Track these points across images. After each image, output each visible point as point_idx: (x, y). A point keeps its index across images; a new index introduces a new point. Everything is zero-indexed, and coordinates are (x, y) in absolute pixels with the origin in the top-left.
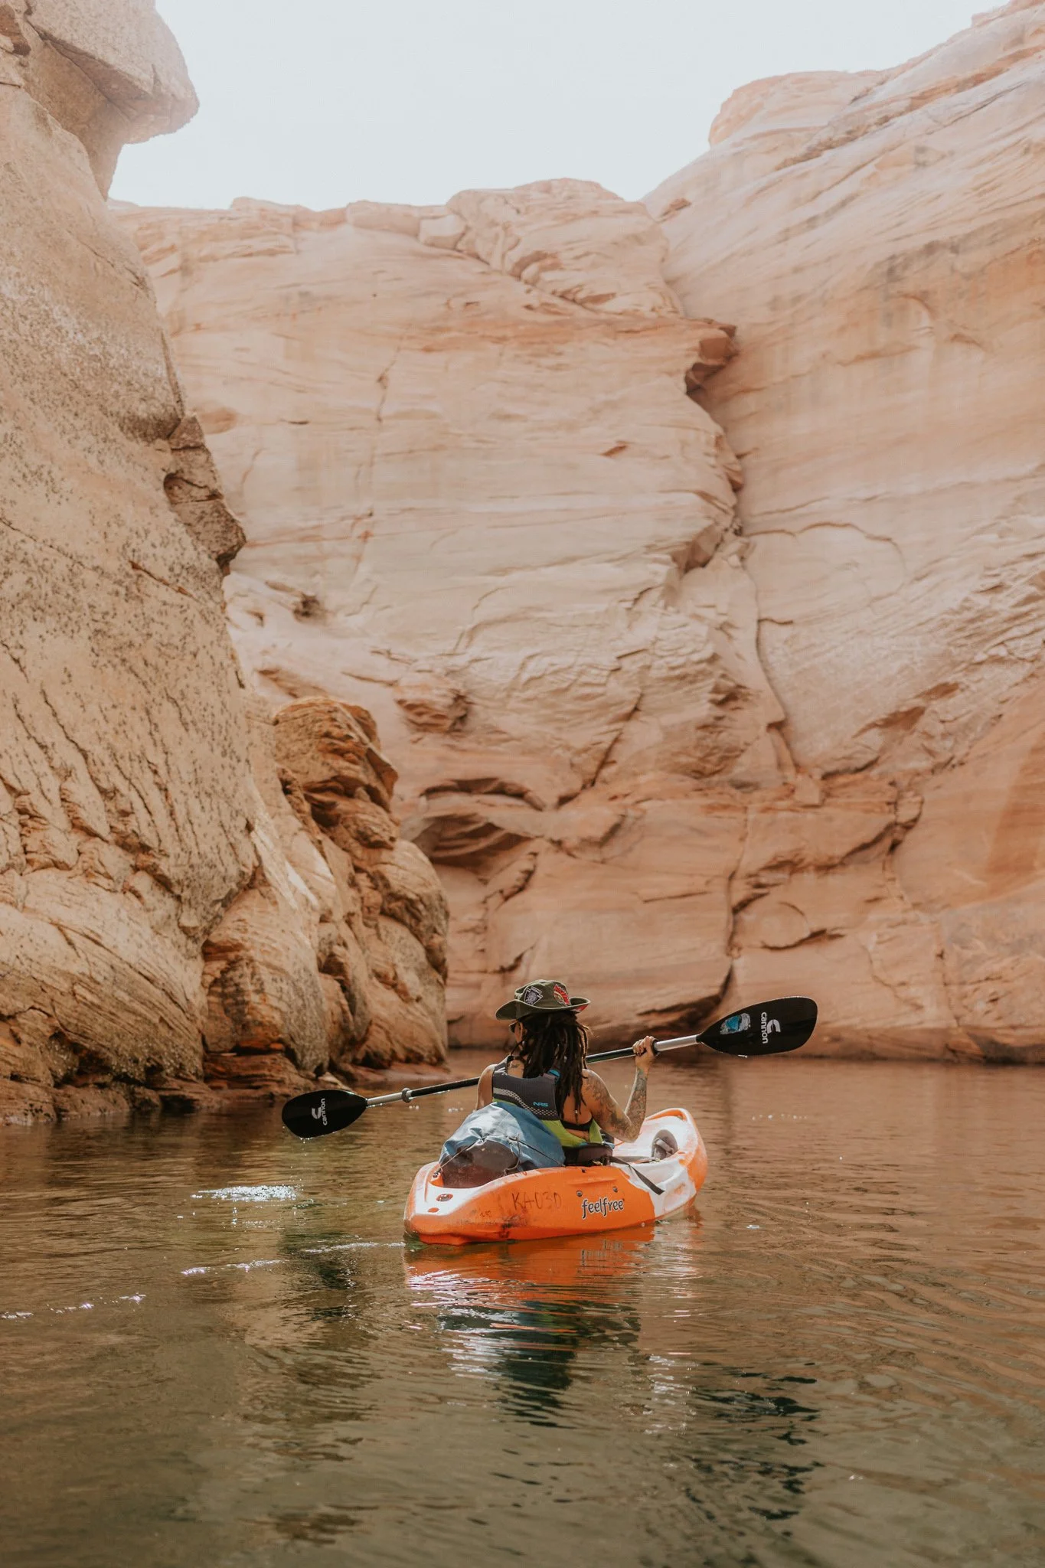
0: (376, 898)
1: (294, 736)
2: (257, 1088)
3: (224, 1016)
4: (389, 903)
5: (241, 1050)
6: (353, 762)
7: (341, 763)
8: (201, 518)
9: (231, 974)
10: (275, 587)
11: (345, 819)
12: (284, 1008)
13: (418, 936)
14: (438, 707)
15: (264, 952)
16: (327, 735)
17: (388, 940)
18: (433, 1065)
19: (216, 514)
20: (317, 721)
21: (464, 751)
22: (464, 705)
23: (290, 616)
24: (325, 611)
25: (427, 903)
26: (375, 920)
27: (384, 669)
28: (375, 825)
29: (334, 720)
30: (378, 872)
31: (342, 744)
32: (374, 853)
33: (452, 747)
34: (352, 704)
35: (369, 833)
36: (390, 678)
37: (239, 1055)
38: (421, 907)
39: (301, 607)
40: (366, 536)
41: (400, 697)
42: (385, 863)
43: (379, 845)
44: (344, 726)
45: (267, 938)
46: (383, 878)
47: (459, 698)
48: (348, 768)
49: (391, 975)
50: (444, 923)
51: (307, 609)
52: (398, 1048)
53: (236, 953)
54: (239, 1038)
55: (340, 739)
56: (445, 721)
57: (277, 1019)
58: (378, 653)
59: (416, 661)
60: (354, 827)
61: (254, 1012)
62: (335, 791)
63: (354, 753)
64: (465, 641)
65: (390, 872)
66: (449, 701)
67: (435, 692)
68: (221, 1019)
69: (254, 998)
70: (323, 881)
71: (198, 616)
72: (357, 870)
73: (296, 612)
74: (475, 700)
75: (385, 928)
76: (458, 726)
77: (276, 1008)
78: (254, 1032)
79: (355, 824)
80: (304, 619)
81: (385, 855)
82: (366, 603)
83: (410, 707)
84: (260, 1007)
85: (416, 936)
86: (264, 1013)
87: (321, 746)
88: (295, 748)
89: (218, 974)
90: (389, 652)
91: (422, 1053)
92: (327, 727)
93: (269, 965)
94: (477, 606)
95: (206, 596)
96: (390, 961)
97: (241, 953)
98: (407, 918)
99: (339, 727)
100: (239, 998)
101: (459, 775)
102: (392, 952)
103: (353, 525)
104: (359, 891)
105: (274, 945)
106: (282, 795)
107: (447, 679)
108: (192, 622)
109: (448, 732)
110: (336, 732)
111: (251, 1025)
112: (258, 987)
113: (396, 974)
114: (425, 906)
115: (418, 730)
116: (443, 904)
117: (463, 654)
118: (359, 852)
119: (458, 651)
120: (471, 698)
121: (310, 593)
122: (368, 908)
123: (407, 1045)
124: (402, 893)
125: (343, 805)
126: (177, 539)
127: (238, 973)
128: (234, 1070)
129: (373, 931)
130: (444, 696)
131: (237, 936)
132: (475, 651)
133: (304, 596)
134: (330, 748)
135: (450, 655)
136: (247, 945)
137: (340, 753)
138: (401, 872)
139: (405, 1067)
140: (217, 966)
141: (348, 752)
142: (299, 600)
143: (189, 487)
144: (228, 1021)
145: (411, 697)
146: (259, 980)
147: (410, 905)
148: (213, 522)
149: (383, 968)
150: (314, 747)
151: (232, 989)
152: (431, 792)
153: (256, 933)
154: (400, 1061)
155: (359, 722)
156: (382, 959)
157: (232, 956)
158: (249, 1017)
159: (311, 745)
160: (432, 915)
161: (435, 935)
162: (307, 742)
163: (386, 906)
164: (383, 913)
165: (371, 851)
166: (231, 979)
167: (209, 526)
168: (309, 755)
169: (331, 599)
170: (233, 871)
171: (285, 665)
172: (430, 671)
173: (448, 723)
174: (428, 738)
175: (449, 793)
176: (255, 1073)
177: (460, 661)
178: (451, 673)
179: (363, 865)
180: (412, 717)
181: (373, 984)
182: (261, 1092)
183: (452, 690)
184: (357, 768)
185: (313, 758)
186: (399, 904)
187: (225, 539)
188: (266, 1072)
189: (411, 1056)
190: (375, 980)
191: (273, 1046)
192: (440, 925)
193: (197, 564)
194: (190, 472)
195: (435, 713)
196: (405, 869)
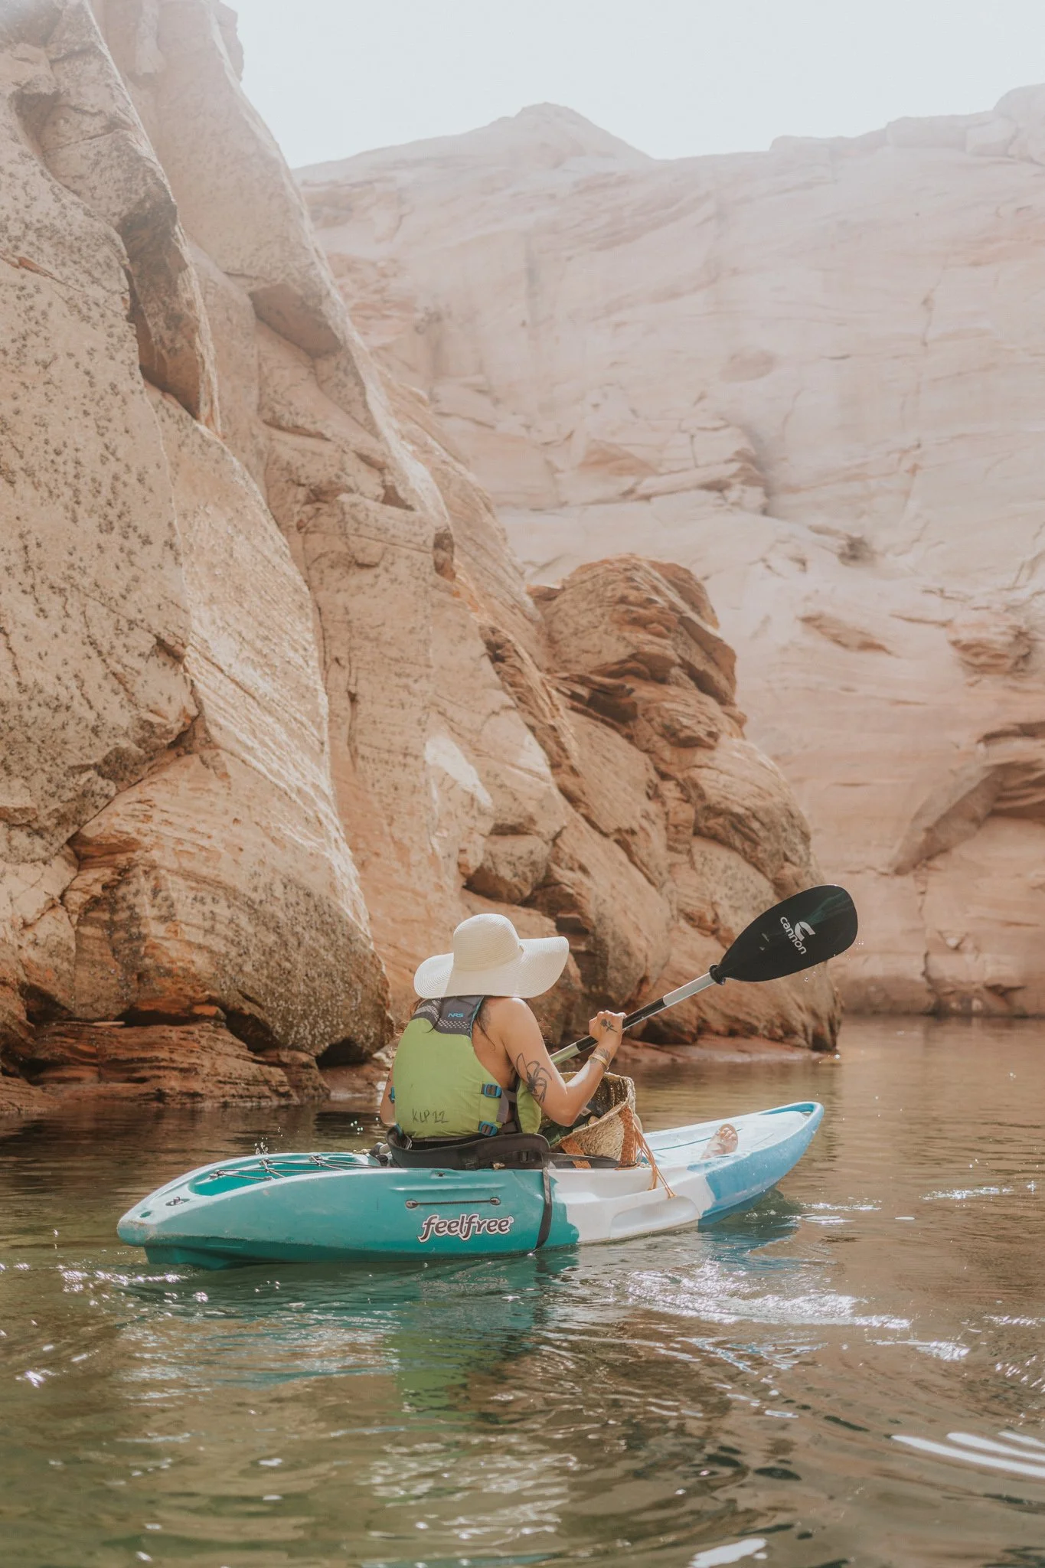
0: (687, 813)
1: (583, 605)
2: (143, 1080)
3: (109, 958)
4: (707, 819)
5: (133, 1017)
6: (659, 635)
7: (643, 636)
8: (97, 163)
9: (123, 890)
10: (819, 531)
11: (647, 710)
12: (219, 945)
13: (758, 866)
14: (996, 646)
15: (179, 854)
16: (623, 600)
17: (706, 869)
18: (774, 1039)
19: (115, 154)
20: (610, 584)
21: (1028, 692)
22: (1027, 642)
23: (835, 560)
24: (873, 553)
25: (766, 820)
26: (688, 842)
27: (937, 609)
28: (685, 715)
29: (631, 579)
30: (689, 777)
31: (641, 611)
32: (686, 754)
33: (1014, 689)
34: (666, 561)
35: (678, 727)
36: (943, 618)
37: (128, 1025)
38: (756, 825)
39: (847, 550)
40: (914, 470)
41: (953, 637)
42: (700, 767)
43: (691, 743)
44: (646, 587)
45: (192, 830)
46: (696, 786)
47: (1020, 635)
48: (652, 643)
49: (709, 917)
50: (801, 848)
51: (855, 552)
52: (711, 1016)
53: (130, 855)
54: (133, 997)
55: (640, 605)
56: (1006, 660)
57: (201, 963)
58: (931, 592)
59: (971, 598)
60: (658, 719)
61: (157, 952)
62: (637, 674)
63: (659, 623)
64: (1026, 572)
65: (706, 779)
66: (1010, 639)
67: (993, 629)
68: (103, 965)
69: (156, 930)
70: (527, 777)
71: (59, 306)
72: (664, 776)
73: (842, 556)
74: (1040, 636)
75: (702, 853)
76: (1021, 665)
77: (200, 947)
78: (157, 988)
79: (660, 715)
80: (852, 563)
81: (701, 756)
82: (917, 540)
83: (966, 648)
84: (166, 944)
85: (755, 866)
86: (173, 954)
87: (616, 616)
88: (584, 622)
89: (97, 890)
90: (942, 591)
91: (755, 1023)
92: (621, 589)
93: (187, 875)
94: (1038, 534)
95: (84, 278)
96: (708, 898)
97: (137, 855)
98: (737, 841)
99: (637, 589)
100: (134, 930)
101: (1022, 718)
102: (712, 886)
103: (900, 460)
104: (664, 804)
105: (205, 842)
106: (486, 663)
107: (1008, 615)
108: (44, 314)
109: (1008, 673)
110: (633, 595)
111: (152, 974)
112: (164, 912)
113: (716, 915)
114: (762, 824)
115: (976, 672)
116: (796, 822)
117: (1025, 587)
118: (667, 753)
119: (1018, 585)
120: (1035, 634)
121: (856, 535)
122: (676, 826)
123: (729, 1012)
124: (723, 806)
125: (644, 692)
126: (19, 183)
127: (133, 888)
128: (111, 1050)
129: (685, 858)
130: (1004, 633)
131: (130, 828)
132: (1037, 583)
133: (850, 538)
134: (627, 618)
135: (1008, 590)
136: (147, 841)
137: (640, 623)
138: (723, 778)
139: (724, 1042)
140: (95, 878)
141: (652, 622)
142: (844, 542)
143: (79, 117)
144: (115, 969)
145: (966, 636)
146: (166, 899)
147: (738, 822)
148: (112, 167)
149: (695, 906)
150: (607, 618)
151: (123, 915)
152: (990, 738)
153: (167, 823)
154: (718, 1033)
155: (675, 585)
156: (696, 895)
157: (121, 859)
158: (148, 961)
159: (603, 615)
160: (778, 838)
161: (787, 864)
162: (599, 611)
163: (702, 824)
164: (698, 833)
165: (682, 750)
166: (124, 898)
167: (107, 174)
168: (602, 628)
169: (880, 539)
170: (120, 717)
171: (828, 610)
172: (988, 608)
173: (1009, 663)
174: (987, 680)
175: (1013, 739)
176: (143, 1055)
177: (1022, 595)
178: (1011, 608)
179: (672, 770)
180: (968, 658)
181: (679, 929)
182: (143, 1088)
183: (1012, 627)
184: (664, 642)
185: (606, 632)
186: (721, 820)
187: (130, 191)
188: (163, 1054)
189: (737, 1027)
190: (683, 923)
191: (198, 1010)
192: (794, 850)
193: (59, 224)
194: (79, 94)
195: (993, 653)
196: (731, 775)
